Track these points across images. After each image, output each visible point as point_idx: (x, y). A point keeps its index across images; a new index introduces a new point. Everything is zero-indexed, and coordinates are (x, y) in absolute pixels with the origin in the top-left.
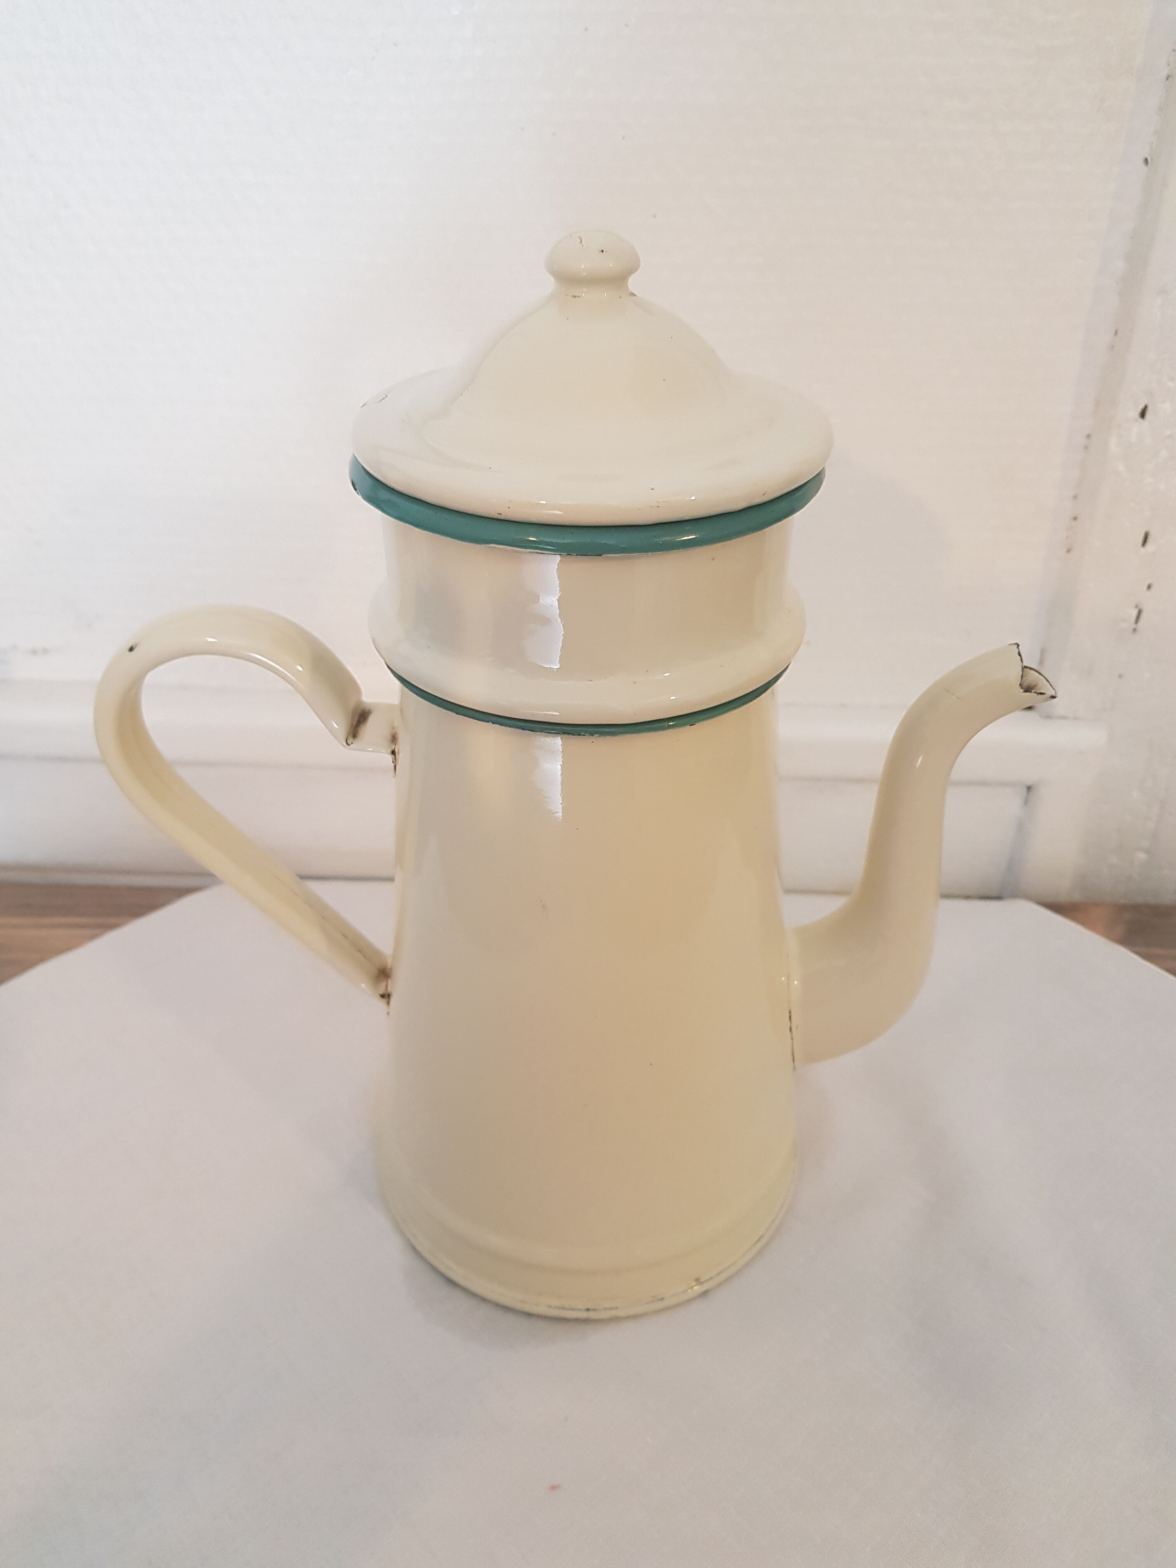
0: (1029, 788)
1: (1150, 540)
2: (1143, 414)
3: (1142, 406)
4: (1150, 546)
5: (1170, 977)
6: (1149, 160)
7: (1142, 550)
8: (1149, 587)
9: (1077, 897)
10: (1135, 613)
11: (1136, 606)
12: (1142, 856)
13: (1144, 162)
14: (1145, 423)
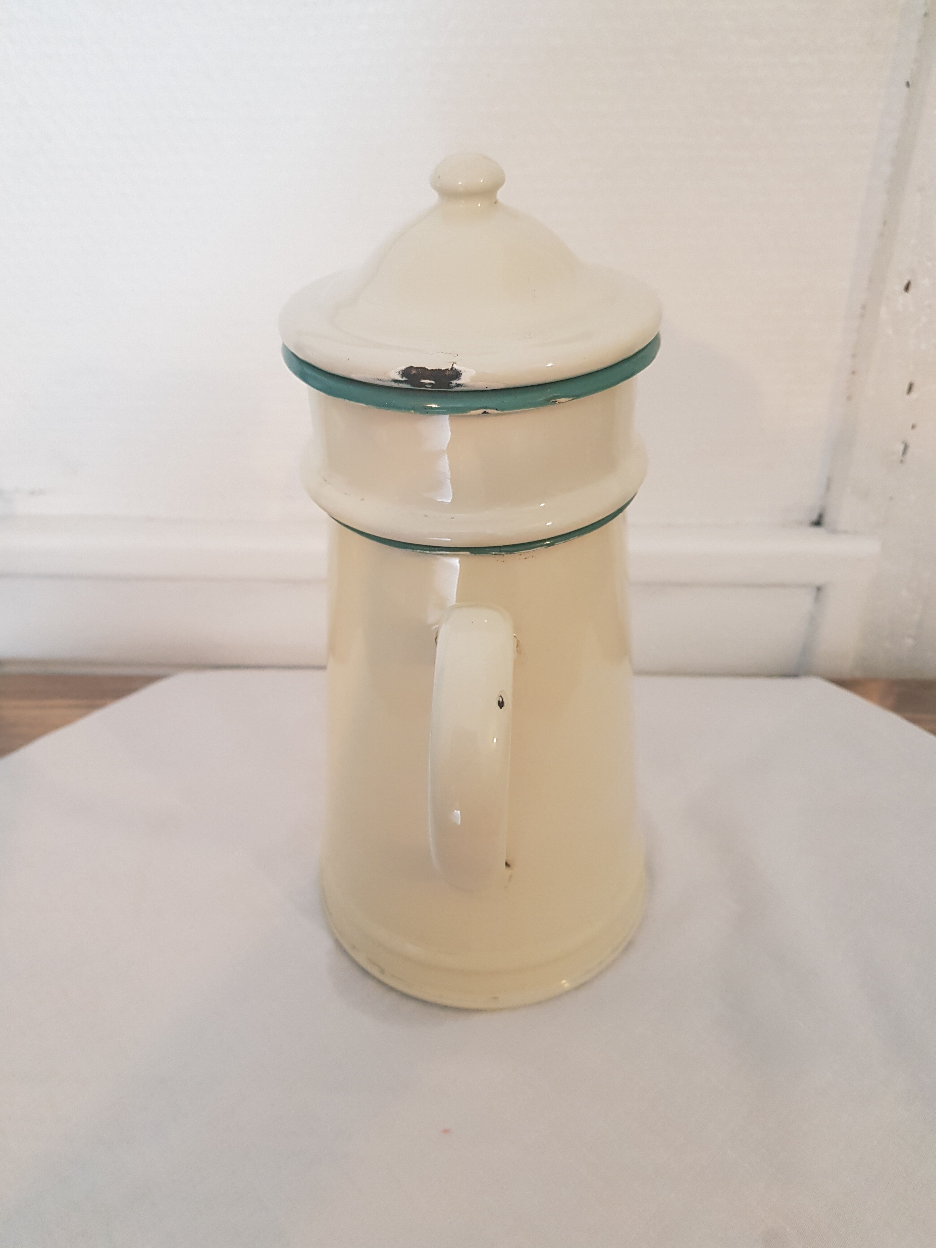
0: (819, 589)
1: (914, 389)
2: (907, 288)
3: (906, 282)
4: (914, 395)
5: (931, 737)
6: (910, 83)
7: (908, 397)
8: (913, 427)
9: (858, 674)
10: (902, 447)
11: (903, 442)
12: (909, 642)
13: (906, 85)
14: (908, 295)
